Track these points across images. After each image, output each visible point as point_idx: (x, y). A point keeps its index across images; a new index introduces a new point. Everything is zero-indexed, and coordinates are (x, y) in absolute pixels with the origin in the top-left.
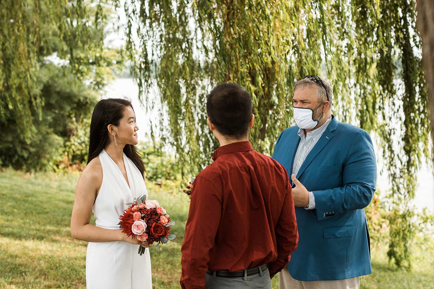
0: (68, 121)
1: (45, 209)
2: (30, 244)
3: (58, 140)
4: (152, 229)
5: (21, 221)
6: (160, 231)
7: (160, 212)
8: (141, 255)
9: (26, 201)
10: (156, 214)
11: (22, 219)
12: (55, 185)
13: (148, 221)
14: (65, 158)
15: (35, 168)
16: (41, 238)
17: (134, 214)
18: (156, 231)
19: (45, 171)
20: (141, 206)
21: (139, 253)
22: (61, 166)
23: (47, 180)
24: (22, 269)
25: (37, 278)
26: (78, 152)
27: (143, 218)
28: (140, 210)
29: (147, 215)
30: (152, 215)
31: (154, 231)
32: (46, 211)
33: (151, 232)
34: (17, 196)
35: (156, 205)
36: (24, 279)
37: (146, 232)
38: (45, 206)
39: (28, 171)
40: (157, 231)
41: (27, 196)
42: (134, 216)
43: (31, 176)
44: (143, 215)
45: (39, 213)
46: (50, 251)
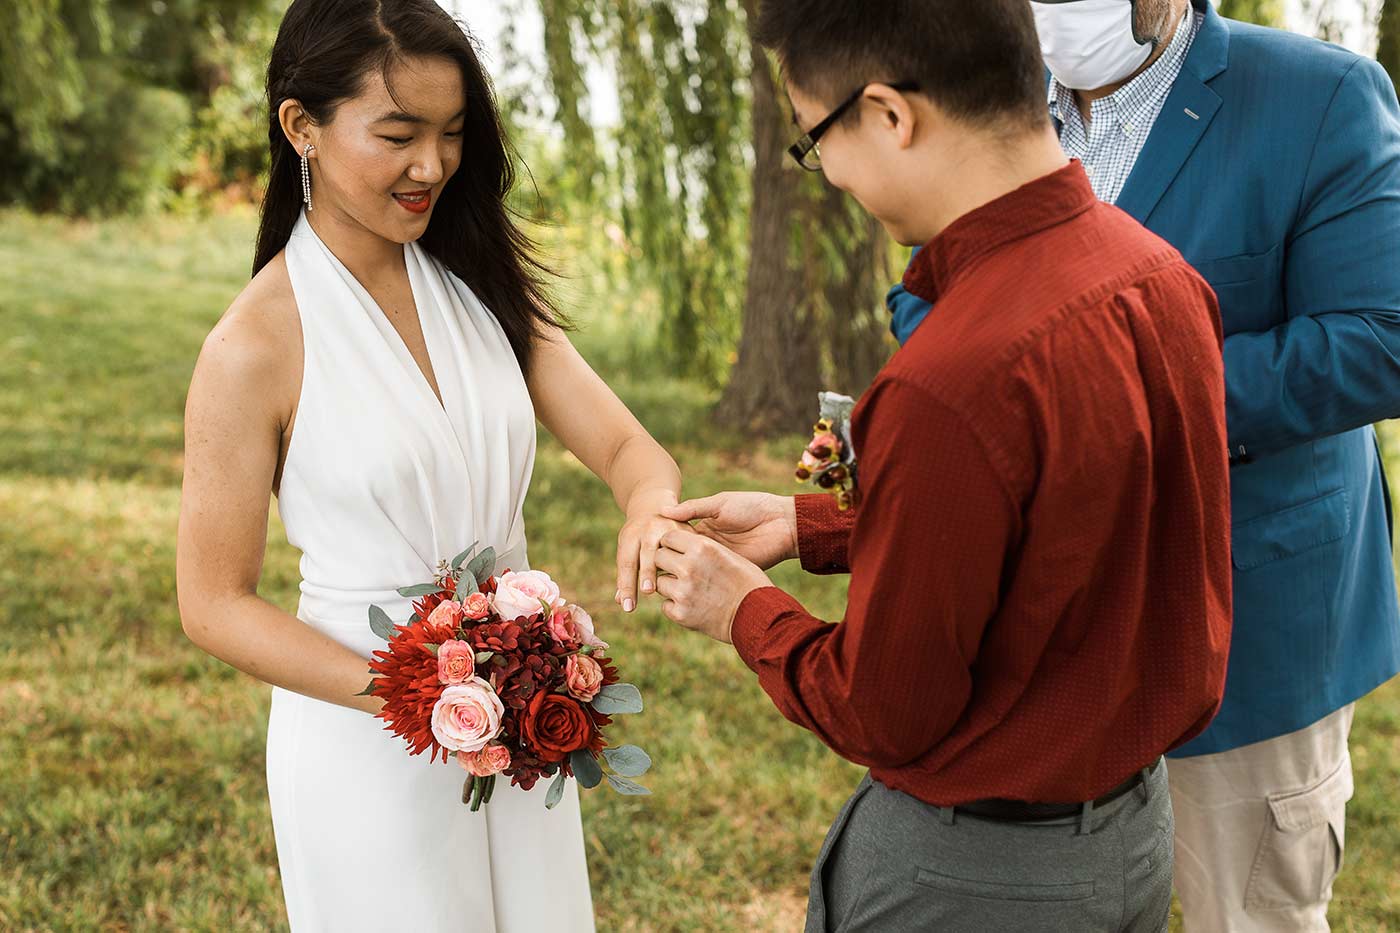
0: (197, 39)
1: (138, 353)
2: (86, 497)
3: (171, 104)
4: (528, 726)
5: (53, 409)
6: (566, 728)
7: (565, 635)
8: (475, 809)
9: (71, 328)
10: (548, 645)
11: (59, 399)
12: (171, 257)
13: (508, 683)
14: (199, 165)
15: (101, 202)
16: (125, 472)
17: (443, 650)
18: (545, 731)
19: (138, 212)
20: (474, 608)
21: (466, 799)
22: (192, 191)
23: (146, 245)
24: (56, 607)
25: (108, 645)
26: (242, 143)
27: (483, 670)
28: (471, 628)
29: (505, 653)
30: (527, 653)
31: (539, 734)
32: (139, 362)
33: (526, 738)
34: (45, 309)
35: (544, 603)
36: (63, 650)
37: (501, 740)
38: (139, 342)
39: (80, 213)
40: (552, 730)
41: (78, 307)
42: (442, 660)
43: (88, 233)
44: (484, 657)
45: (116, 373)
46: (157, 524)
